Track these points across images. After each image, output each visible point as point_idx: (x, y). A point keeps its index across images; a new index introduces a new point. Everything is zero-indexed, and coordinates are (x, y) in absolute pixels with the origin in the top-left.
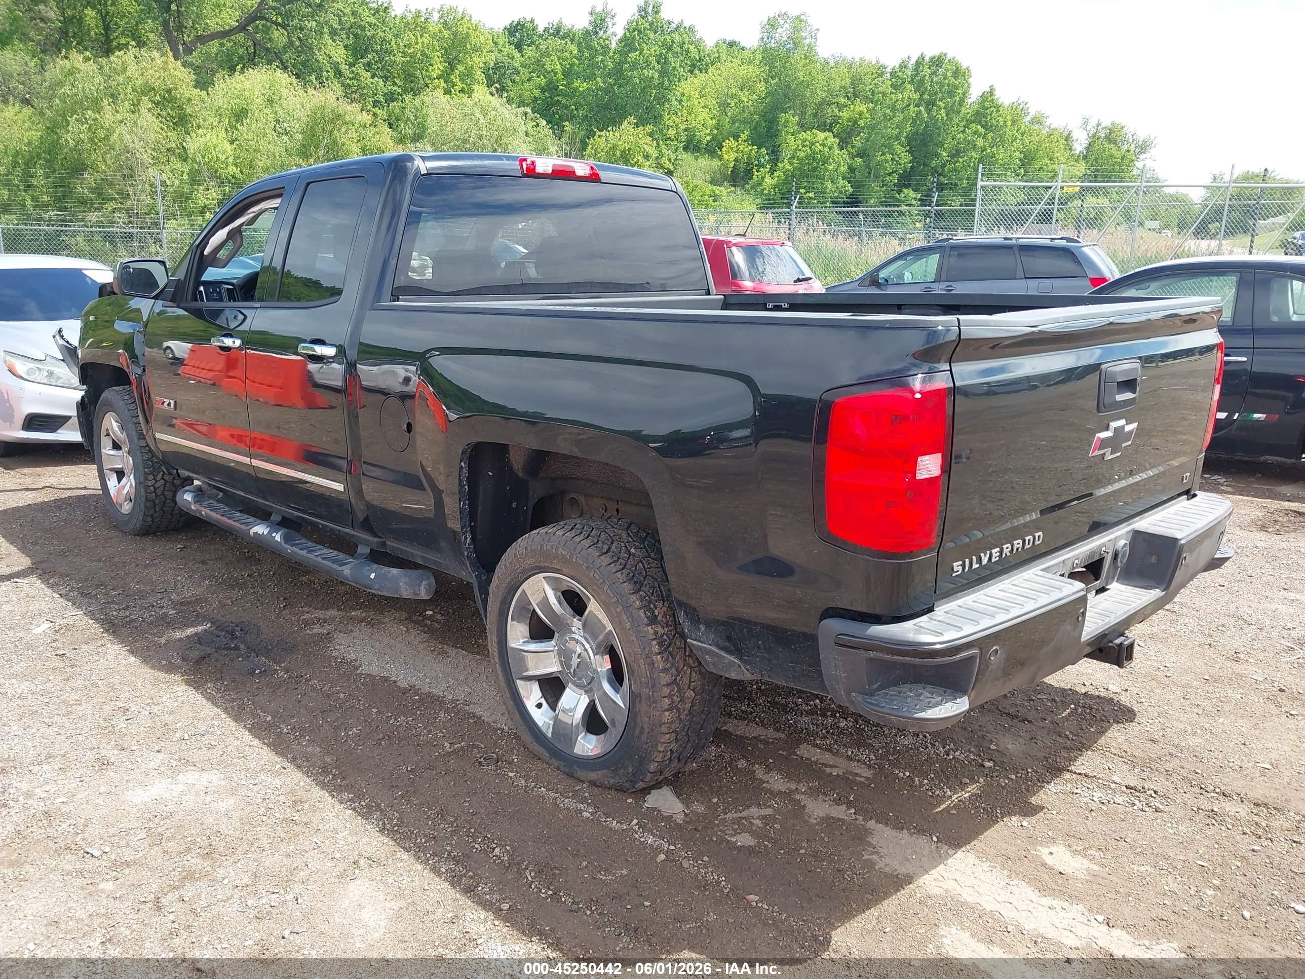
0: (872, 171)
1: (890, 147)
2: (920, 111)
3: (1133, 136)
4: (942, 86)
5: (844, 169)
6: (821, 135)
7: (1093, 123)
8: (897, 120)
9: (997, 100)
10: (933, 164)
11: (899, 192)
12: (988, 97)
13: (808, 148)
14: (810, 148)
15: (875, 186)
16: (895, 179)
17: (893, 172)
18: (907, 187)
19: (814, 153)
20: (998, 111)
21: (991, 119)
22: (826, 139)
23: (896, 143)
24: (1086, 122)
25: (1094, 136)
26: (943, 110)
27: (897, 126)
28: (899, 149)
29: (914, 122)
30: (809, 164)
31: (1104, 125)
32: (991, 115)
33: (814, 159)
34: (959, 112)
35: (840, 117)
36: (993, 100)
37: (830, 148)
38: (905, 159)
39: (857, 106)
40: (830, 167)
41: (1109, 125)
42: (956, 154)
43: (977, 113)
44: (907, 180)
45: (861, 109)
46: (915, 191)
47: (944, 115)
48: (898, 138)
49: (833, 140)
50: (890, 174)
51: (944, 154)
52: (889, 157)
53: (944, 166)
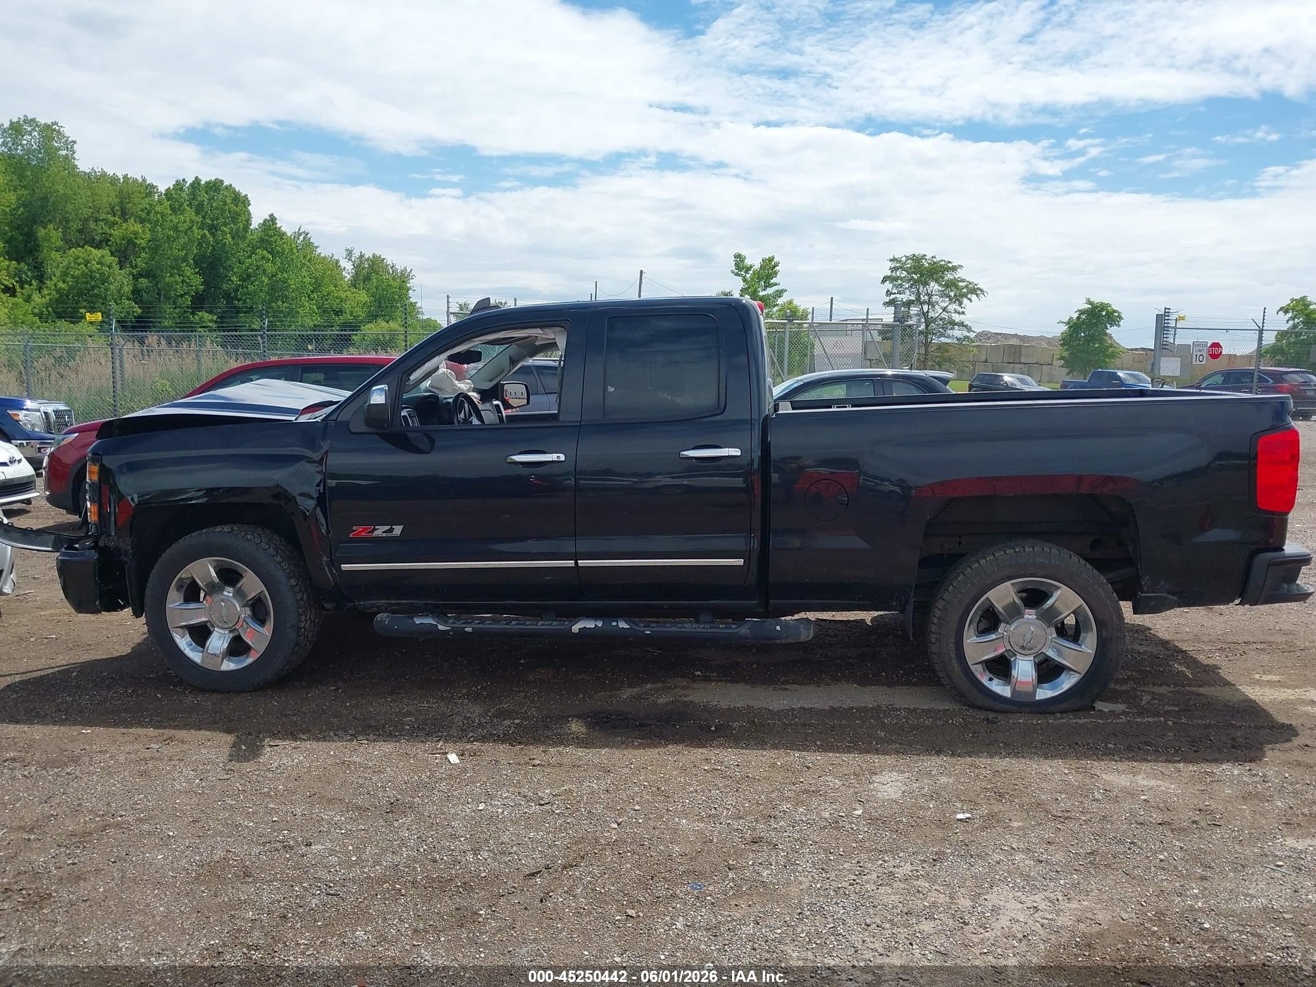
0: (163, 293)
1: (178, 268)
2: (205, 235)
3: (392, 268)
4: (223, 211)
5: (127, 289)
6: (97, 253)
7: (356, 254)
8: (182, 241)
9: (280, 228)
10: (225, 287)
11: (193, 313)
12: (270, 223)
13: (83, 266)
14: (86, 266)
15: (167, 308)
16: (188, 300)
17: (185, 294)
18: (201, 309)
19: (91, 271)
20: (282, 239)
21: (276, 246)
22: (103, 256)
23: (185, 264)
24: (350, 253)
25: (359, 266)
26: (228, 235)
27: (183, 248)
28: (188, 271)
29: (200, 244)
30: (87, 283)
31: (366, 256)
32: (276, 242)
33: (92, 278)
34: (244, 238)
35: (111, 235)
36: (276, 228)
37: (110, 267)
38: (197, 281)
39: (131, 226)
40: (112, 287)
41: (371, 256)
42: (246, 278)
43: (262, 240)
44: (200, 302)
45: (136, 229)
46: (210, 312)
47: (230, 239)
48: (185, 259)
49: (110, 259)
50: (182, 296)
51: (234, 279)
52: (180, 279)
53: (236, 290)
